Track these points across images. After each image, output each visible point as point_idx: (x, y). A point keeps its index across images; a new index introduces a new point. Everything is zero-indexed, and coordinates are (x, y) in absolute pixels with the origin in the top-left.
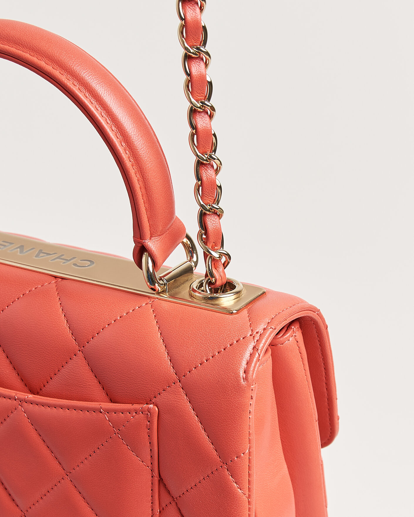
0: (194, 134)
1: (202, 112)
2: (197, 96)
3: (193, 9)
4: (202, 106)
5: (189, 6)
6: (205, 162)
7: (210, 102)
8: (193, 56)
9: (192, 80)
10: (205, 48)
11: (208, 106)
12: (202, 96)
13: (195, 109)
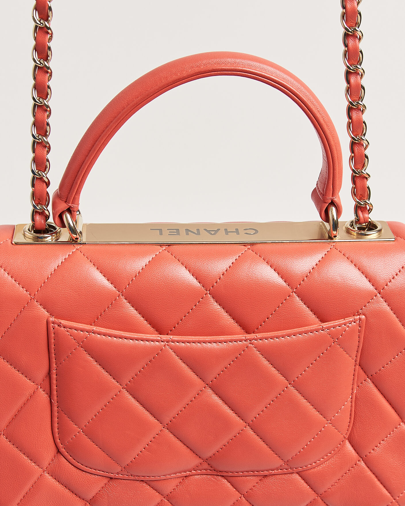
0: (351, 123)
1: (356, 108)
2: (354, 97)
3: (354, 40)
4: (357, 105)
5: (351, 38)
6: (357, 142)
7: (362, 102)
8: (352, 71)
9: (350, 87)
10: (361, 66)
11: (361, 105)
12: (357, 98)
13: (351, 106)
